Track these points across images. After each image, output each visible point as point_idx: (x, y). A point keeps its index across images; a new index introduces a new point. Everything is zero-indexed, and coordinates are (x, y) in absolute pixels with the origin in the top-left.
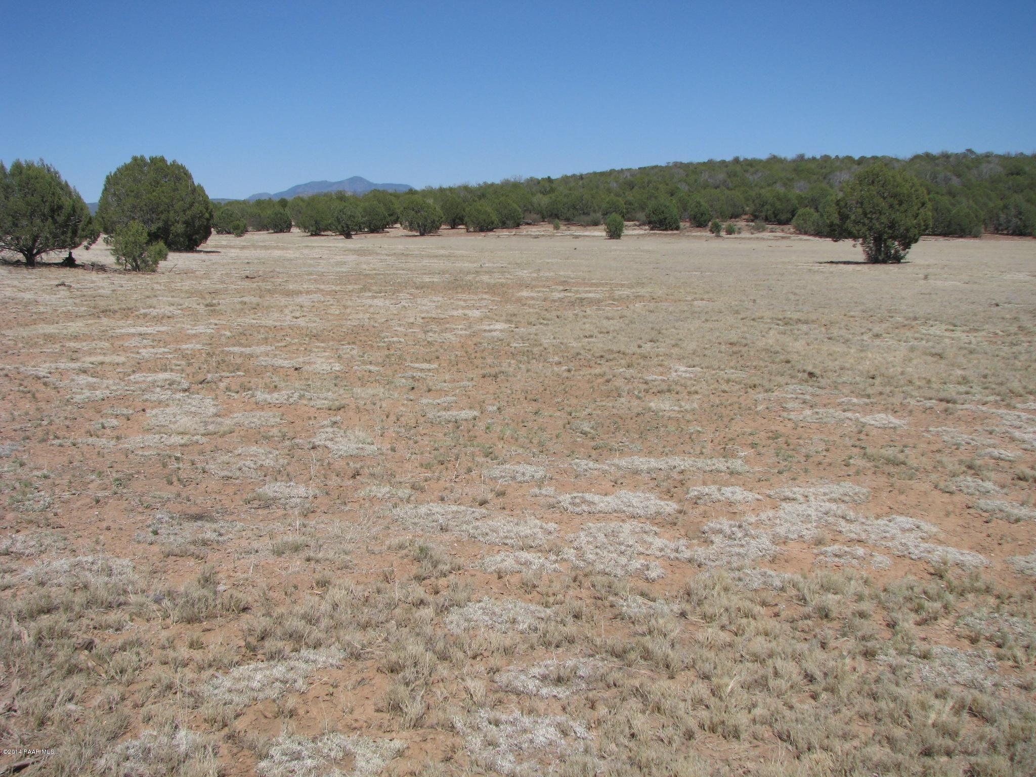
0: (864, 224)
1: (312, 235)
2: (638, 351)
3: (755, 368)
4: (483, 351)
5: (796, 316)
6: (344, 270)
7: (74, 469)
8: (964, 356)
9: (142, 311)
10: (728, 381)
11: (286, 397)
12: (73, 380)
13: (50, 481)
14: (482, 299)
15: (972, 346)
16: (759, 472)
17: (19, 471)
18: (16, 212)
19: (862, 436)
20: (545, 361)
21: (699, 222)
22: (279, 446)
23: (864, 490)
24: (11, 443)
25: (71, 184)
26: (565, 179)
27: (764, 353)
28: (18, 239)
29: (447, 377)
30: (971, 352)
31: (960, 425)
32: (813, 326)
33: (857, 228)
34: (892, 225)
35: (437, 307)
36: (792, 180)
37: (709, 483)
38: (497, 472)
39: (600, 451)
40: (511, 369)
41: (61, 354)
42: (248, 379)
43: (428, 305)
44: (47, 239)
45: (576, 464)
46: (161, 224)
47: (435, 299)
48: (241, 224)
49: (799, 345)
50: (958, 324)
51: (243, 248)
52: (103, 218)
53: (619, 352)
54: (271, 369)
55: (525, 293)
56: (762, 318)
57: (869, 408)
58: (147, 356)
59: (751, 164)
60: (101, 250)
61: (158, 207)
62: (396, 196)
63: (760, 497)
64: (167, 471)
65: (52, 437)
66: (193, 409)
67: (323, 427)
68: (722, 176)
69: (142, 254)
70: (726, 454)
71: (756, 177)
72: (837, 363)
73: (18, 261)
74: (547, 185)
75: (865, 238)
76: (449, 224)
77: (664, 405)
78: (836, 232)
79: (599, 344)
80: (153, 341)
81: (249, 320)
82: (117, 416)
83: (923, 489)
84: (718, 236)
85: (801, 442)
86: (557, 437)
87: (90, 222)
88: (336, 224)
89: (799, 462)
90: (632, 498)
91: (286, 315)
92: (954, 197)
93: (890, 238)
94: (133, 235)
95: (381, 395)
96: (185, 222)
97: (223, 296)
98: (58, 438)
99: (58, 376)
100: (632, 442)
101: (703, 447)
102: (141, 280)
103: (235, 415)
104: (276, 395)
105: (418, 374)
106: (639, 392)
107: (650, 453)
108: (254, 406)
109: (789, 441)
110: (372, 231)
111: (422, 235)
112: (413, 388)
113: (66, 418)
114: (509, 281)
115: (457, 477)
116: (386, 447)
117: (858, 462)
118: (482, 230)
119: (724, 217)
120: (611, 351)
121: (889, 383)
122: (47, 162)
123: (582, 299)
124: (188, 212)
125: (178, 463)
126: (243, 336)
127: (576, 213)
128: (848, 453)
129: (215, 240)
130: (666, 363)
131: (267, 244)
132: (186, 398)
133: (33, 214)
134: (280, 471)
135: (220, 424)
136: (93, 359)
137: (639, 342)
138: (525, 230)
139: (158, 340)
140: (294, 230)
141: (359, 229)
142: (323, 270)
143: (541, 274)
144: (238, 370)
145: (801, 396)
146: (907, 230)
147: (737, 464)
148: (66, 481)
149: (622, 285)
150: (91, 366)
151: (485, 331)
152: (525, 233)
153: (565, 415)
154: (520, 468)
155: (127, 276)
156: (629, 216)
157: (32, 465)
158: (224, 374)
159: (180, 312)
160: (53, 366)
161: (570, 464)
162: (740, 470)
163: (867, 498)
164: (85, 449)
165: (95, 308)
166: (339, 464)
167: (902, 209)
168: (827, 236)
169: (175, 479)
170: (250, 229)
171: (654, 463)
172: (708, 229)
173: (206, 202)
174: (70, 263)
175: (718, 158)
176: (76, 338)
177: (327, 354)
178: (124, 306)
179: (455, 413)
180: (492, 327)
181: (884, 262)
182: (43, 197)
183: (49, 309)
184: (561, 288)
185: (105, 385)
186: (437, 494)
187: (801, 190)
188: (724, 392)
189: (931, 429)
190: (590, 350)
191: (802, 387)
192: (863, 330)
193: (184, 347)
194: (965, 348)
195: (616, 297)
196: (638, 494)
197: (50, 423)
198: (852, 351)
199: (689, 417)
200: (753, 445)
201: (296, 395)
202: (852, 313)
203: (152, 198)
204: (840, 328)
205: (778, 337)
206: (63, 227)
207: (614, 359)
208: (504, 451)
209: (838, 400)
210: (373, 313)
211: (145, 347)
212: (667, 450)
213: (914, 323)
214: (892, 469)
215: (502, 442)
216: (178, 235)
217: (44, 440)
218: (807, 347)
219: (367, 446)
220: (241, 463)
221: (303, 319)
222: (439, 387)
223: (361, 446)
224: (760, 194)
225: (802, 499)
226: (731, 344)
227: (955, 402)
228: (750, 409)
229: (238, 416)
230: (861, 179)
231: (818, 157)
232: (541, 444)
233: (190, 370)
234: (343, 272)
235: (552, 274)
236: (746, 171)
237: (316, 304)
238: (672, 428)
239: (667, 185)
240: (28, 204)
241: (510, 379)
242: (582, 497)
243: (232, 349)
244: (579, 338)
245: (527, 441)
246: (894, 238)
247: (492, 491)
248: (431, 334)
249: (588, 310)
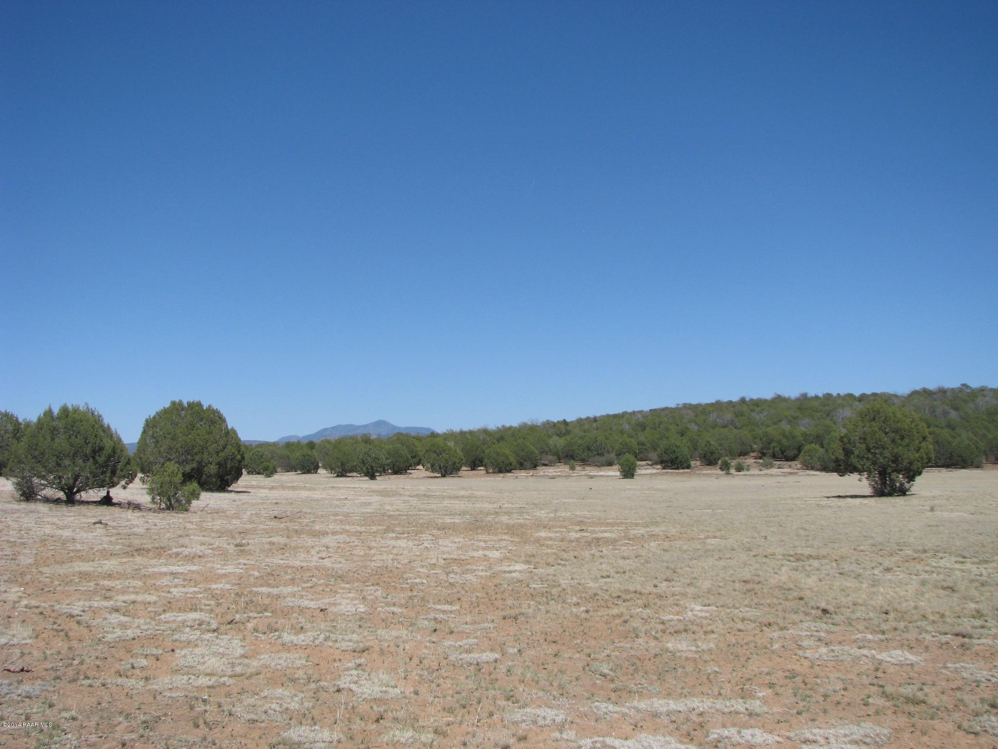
0: (868, 459)
1: (338, 476)
2: (655, 590)
3: (769, 605)
4: (504, 592)
5: (807, 551)
6: (369, 511)
7: (102, 710)
8: (976, 588)
9: (175, 550)
10: (743, 620)
11: (312, 638)
12: (105, 619)
13: (78, 723)
14: (502, 540)
15: (984, 578)
16: (778, 713)
17: (48, 712)
18: (60, 453)
19: (879, 674)
20: (564, 602)
21: (709, 460)
22: (305, 689)
23: (886, 731)
24: (42, 683)
25: (113, 428)
26: (580, 422)
27: (777, 590)
28: (60, 478)
29: (468, 619)
30: (983, 585)
31: (978, 660)
32: (824, 561)
33: (862, 463)
34: (896, 459)
35: (458, 548)
36: (796, 418)
37: (728, 725)
38: (519, 716)
39: (619, 694)
40: (531, 611)
41: (95, 592)
42: (275, 620)
43: (449, 546)
44: (87, 478)
45: (596, 707)
46: (195, 465)
47: (457, 540)
48: (271, 466)
49: (811, 581)
50: (967, 555)
51: (272, 488)
52: (141, 459)
53: (635, 592)
54: (298, 610)
55: (543, 534)
56: (774, 554)
57: (884, 645)
58: (178, 595)
59: (757, 404)
60: (137, 489)
61: (193, 449)
62: (419, 439)
63: (780, 739)
64: (194, 714)
65: (82, 677)
66: (221, 650)
67: (348, 669)
68: (729, 416)
69: (176, 494)
70: (745, 695)
71: (762, 416)
72: (850, 598)
73: (59, 499)
74: (563, 427)
75: (869, 472)
76: (469, 466)
77: (681, 645)
78: (842, 467)
79: (616, 584)
80: (184, 580)
81: (277, 560)
82: (146, 656)
83: (946, 730)
84: (728, 474)
85: (819, 681)
86: (577, 679)
87: (128, 463)
88: (361, 466)
89: (817, 702)
90: (652, 742)
91: (312, 556)
92: (953, 429)
93: (893, 471)
94: (169, 476)
95: (405, 637)
96: (219, 464)
97: (252, 536)
98: (88, 678)
99: (90, 614)
100: (651, 684)
101: (722, 688)
102: (175, 519)
103: (262, 657)
104: (302, 637)
105: (440, 616)
106: (656, 633)
107: (669, 694)
108: (281, 648)
109: (806, 680)
110: (396, 472)
111: (443, 476)
112: (435, 630)
113: (97, 658)
114: (528, 522)
115: (479, 721)
116: (409, 690)
117: (878, 701)
118: (500, 471)
119: (733, 455)
120: (627, 591)
121: (902, 618)
122: (92, 406)
123: (598, 539)
124: (221, 454)
125: (205, 705)
126: (271, 576)
127: (590, 454)
128: (866, 692)
129: (246, 480)
130: (682, 603)
131: (295, 484)
132: (214, 639)
133: (75, 455)
134: (305, 715)
135: (248, 666)
136: (126, 598)
137: (655, 582)
138: (542, 471)
139: (189, 580)
140: (321, 471)
141: (384, 471)
142: (348, 511)
143: (558, 514)
144: (265, 610)
145: (815, 634)
146: (911, 463)
147: (756, 705)
148: (93, 724)
149: (637, 525)
150: (123, 604)
151: (505, 572)
152: (542, 473)
153: (584, 657)
154: (541, 712)
155: (161, 515)
156: (642, 455)
157: (61, 706)
158: (252, 614)
159: (210, 551)
160: (87, 604)
161: (591, 707)
162: (758, 710)
163: (889, 739)
164: (114, 689)
165: (129, 546)
166: (363, 708)
167: (904, 443)
168: (832, 471)
169: (201, 722)
170: (279, 470)
171: (673, 705)
172: (718, 467)
173: (238, 445)
174: (107, 501)
175: (725, 399)
176: (110, 576)
177: (351, 595)
178: (157, 545)
179: (476, 655)
180: (511, 568)
181: (890, 494)
182: (86, 439)
183: (86, 548)
184: (578, 528)
185: (136, 625)
186: (460, 739)
187: (806, 428)
188: (740, 630)
189: (949, 665)
190: (607, 591)
191: (817, 624)
192: (873, 565)
193: (214, 586)
194: (977, 581)
195: (632, 537)
196: (658, 737)
197: (82, 663)
198: (864, 586)
199: (706, 657)
200: (771, 685)
201: (322, 637)
202: (862, 548)
203: (188, 441)
204: (851, 563)
205: (791, 573)
206: (103, 468)
207: (631, 599)
208: (525, 695)
209: (853, 637)
210: (396, 555)
211: (176, 586)
212: (685, 691)
213: (923, 556)
214: (912, 708)
215: (523, 685)
216: (210, 476)
217: (74, 680)
218: (819, 584)
219: (390, 689)
220: (267, 706)
221: (330, 559)
222: (460, 629)
223: (384, 689)
224: (767, 432)
225: (822, 741)
226: (744, 582)
227: (970, 637)
228: (766, 648)
229: (265, 658)
230: (863, 416)
231: (820, 395)
232: (561, 687)
233: (218, 610)
234: (367, 513)
235: (569, 514)
236: (753, 411)
237: (342, 545)
238: (689, 669)
239: (678, 425)
240: (72, 445)
241: (529, 620)
242: (604, 742)
243: (260, 589)
244: (596, 578)
245: (548, 684)
246: (898, 471)
247: (513, 735)
248: (452, 575)
249: (604, 550)
